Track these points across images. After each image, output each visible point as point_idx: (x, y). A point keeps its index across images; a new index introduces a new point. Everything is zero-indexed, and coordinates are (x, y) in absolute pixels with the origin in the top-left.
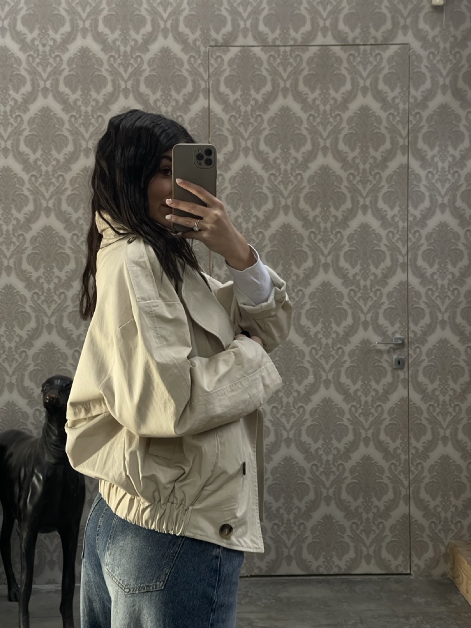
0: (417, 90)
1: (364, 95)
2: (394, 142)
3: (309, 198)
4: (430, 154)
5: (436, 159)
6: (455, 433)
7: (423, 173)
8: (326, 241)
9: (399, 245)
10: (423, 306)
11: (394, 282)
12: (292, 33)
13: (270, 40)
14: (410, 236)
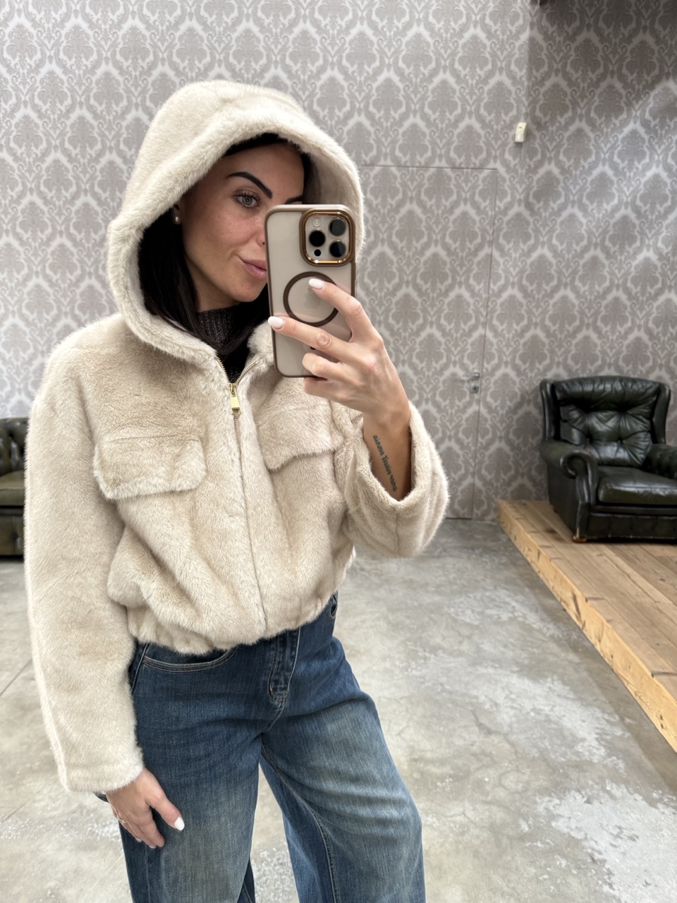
0: (501, 201)
1: (465, 204)
2: (483, 238)
3: (424, 277)
4: (507, 247)
5: (511, 251)
6: (507, 434)
7: (501, 261)
8: (432, 306)
9: (482, 309)
10: (494, 351)
11: (476, 335)
12: (418, 157)
13: (402, 163)
14: (490, 304)
